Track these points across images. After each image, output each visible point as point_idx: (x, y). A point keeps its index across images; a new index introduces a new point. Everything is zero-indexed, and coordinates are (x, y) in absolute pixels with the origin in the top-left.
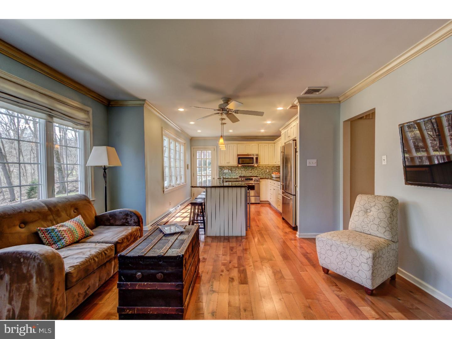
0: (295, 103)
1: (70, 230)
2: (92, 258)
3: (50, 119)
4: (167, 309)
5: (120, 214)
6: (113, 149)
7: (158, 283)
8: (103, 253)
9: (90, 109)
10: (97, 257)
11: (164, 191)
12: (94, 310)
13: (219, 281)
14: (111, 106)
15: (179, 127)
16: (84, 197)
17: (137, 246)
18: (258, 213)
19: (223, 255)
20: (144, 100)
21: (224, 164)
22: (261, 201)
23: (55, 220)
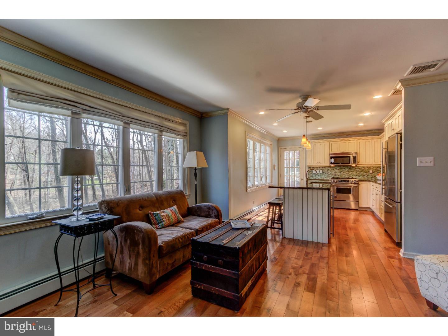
0: (398, 87)
1: (168, 216)
2: (178, 239)
3: (160, 133)
4: (226, 293)
5: (204, 207)
6: (202, 153)
7: (219, 268)
8: (186, 236)
9: (187, 123)
10: (181, 239)
11: (247, 190)
12: (178, 279)
13: (284, 282)
14: (203, 117)
15: (265, 130)
16: (180, 191)
17: (207, 234)
18: (356, 221)
19: (295, 259)
20: (228, 109)
21: (313, 164)
22: (359, 207)
23: (159, 207)
